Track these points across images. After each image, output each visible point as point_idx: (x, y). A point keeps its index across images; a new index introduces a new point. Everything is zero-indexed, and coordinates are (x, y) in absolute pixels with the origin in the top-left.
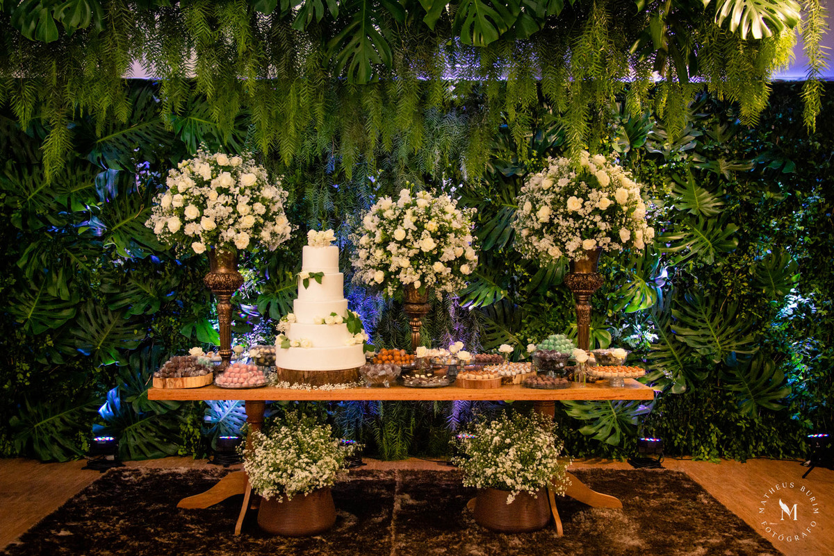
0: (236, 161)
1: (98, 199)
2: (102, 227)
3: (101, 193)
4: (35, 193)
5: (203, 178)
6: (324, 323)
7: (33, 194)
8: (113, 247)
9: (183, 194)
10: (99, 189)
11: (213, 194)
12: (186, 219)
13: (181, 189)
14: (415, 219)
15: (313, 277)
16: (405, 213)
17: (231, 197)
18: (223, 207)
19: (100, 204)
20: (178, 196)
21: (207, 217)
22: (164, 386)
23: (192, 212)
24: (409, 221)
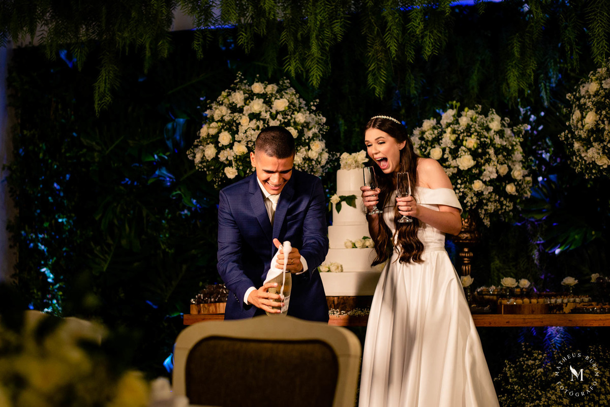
0: (271, 88)
1: (166, 149)
2: (170, 178)
3: (169, 143)
4: (112, 147)
5: (236, 105)
6: (354, 246)
7: (110, 149)
8: (180, 197)
9: (217, 122)
10: (168, 139)
11: (244, 121)
12: (220, 145)
13: (216, 117)
14: (454, 137)
15: (344, 200)
16: (445, 132)
17: (262, 122)
18: (253, 132)
19: (168, 154)
20: (214, 124)
21: (239, 142)
22: (199, 312)
23: (225, 138)
24: (448, 139)
